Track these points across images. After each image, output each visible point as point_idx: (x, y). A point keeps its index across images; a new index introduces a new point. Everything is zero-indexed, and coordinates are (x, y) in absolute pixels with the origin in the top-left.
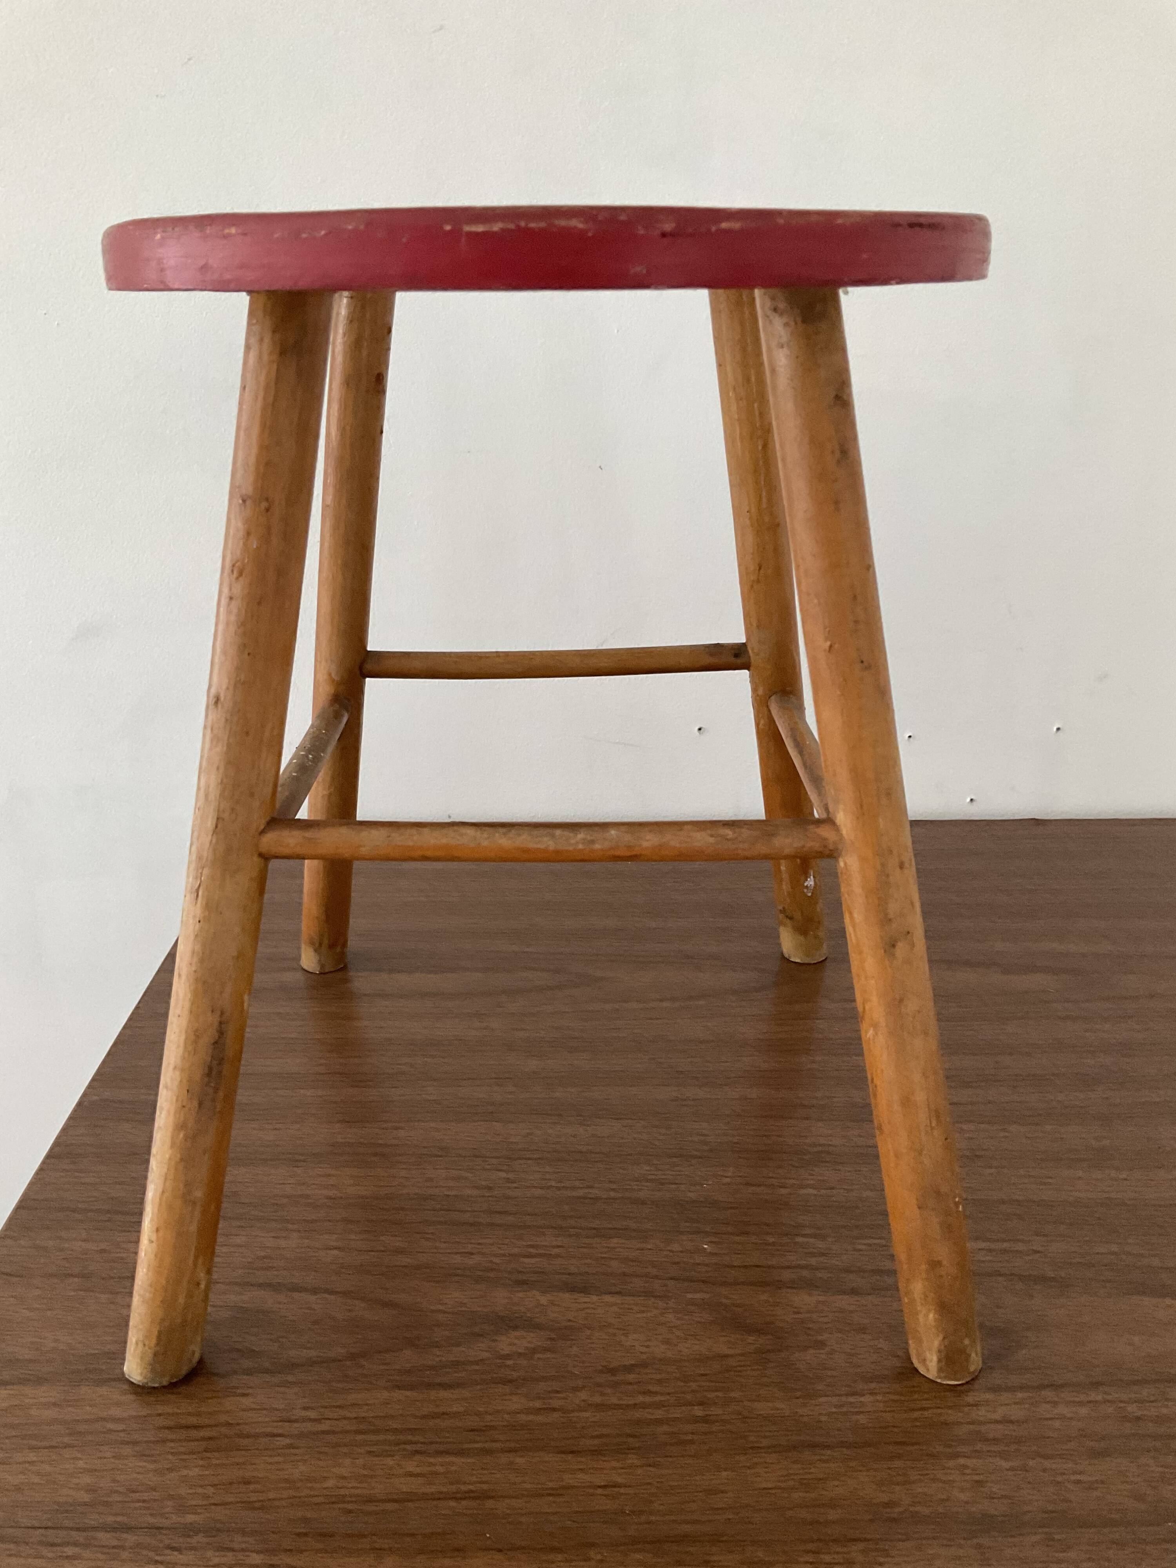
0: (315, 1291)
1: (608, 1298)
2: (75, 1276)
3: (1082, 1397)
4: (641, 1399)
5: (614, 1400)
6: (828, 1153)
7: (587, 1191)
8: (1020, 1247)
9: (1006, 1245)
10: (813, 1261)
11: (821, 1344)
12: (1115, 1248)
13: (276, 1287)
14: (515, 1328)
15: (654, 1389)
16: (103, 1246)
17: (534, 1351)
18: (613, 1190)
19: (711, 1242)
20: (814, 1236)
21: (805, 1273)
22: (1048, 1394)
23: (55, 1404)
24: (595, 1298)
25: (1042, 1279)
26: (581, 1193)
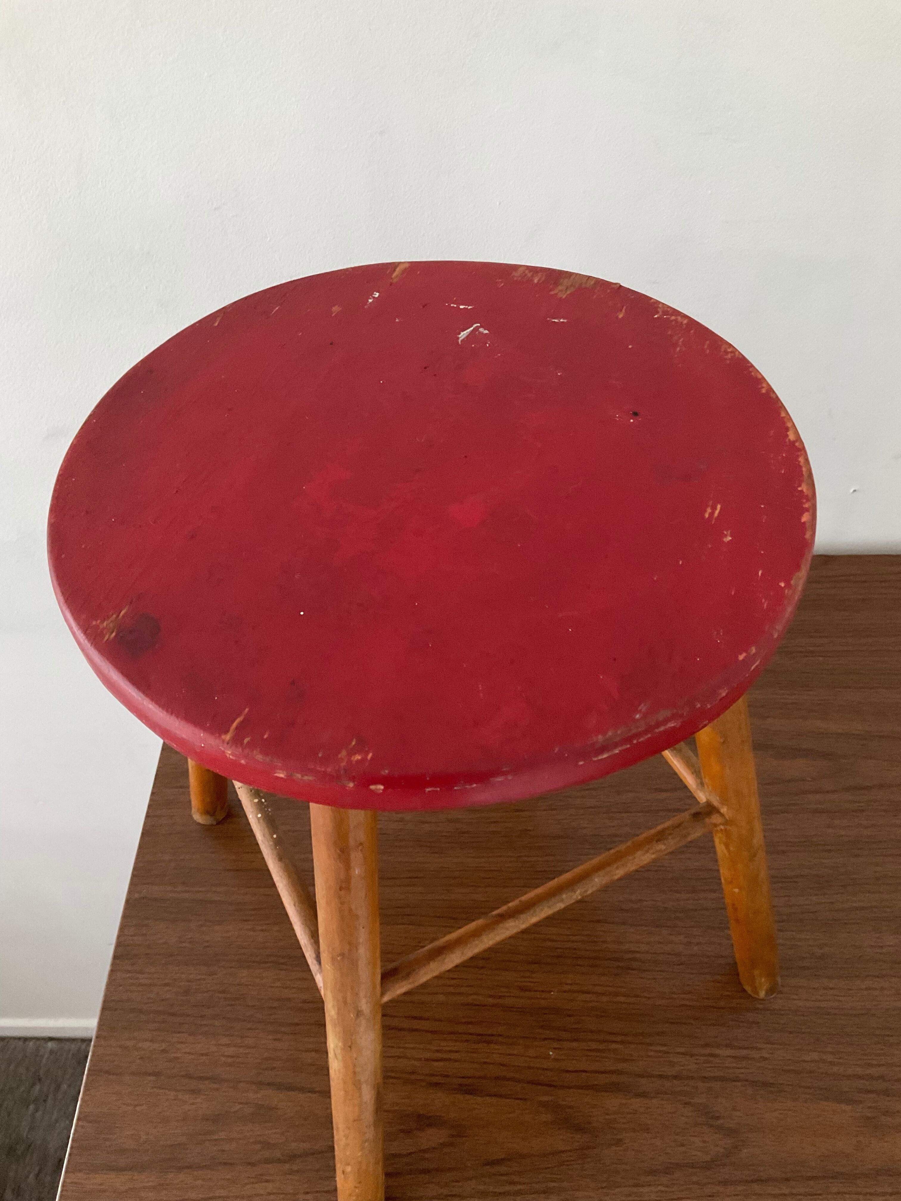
0: (302, 1090)
1: (488, 1099)
2: (150, 1074)
3: (777, 1191)
4: (507, 1188)
5: (491, 1189)
6: (635, 959)
7: (475, 997)
8: (755, 1054)
9: (744, 1052)
10: (620, 1066)
11: (619, 1142)
12: (815, 1056)
13: (279, 1087)
14: (430, 1125)
15: (516, 1178)
16: (164, 1046)
17: (443, 1145)
18: (491, 996)
19: (555, 1048)
20: (622, 1042)
21: (614, 1078)
22: (756, 1187)
23: (154, 1188)
24: (479, 1099)
25: (765, 1084)
26: (470, 999)
